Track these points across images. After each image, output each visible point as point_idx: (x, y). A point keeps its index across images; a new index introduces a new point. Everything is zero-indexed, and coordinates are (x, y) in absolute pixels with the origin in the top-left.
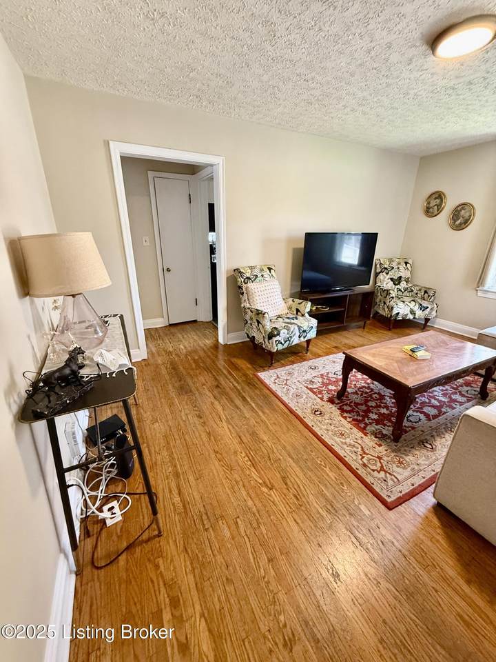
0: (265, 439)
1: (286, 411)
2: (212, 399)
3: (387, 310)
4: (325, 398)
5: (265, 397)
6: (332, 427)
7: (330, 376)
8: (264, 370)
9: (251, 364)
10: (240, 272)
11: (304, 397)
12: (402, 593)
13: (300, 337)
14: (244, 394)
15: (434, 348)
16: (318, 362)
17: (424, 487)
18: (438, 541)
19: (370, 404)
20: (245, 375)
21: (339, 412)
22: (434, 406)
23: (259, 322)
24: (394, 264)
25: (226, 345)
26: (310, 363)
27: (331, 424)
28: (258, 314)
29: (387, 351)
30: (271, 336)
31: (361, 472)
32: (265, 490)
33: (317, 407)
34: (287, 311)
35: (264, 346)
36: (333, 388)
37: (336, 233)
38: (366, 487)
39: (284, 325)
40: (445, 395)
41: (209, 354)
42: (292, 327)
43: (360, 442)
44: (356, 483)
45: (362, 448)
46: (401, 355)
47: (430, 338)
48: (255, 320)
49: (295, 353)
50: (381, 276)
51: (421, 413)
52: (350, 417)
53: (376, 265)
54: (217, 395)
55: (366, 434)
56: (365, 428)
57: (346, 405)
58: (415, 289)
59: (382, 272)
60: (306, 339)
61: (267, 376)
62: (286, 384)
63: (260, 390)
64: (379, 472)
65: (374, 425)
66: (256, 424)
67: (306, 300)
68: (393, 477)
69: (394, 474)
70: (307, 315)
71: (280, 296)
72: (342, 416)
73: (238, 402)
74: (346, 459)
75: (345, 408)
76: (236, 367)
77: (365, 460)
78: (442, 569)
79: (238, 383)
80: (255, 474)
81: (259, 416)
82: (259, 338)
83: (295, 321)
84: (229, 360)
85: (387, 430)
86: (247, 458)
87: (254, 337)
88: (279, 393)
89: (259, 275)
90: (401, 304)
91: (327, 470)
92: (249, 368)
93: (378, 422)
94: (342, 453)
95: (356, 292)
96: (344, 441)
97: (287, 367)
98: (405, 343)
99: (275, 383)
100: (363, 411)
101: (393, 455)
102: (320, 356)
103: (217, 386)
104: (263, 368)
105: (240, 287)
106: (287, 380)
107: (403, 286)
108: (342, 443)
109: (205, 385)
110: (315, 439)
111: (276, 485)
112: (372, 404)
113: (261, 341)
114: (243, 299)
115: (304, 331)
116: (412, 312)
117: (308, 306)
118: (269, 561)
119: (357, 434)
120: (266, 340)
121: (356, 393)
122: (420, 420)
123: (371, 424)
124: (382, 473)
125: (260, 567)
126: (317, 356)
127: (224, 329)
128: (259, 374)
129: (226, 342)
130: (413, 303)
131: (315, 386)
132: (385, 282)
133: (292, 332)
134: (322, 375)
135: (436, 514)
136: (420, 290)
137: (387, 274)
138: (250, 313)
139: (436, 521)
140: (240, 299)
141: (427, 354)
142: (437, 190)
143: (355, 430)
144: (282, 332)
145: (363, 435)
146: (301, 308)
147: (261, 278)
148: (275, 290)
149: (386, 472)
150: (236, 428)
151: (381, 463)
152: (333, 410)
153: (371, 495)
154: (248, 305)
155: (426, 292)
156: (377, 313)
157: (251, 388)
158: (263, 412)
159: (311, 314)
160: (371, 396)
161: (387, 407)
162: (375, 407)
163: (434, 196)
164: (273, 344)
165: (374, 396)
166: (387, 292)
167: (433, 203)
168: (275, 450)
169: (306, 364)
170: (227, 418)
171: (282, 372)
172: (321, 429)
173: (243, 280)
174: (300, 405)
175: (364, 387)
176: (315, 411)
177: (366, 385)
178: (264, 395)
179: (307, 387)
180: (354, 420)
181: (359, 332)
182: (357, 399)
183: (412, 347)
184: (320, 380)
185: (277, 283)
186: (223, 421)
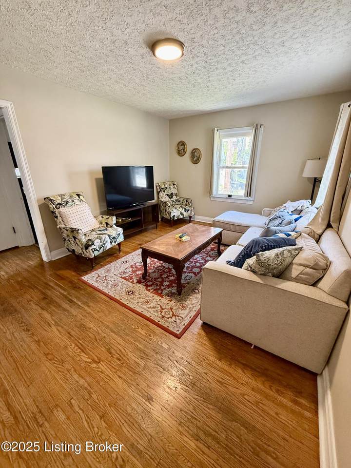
0: (92, 326)
1: (107, 299)
2: (40, 311)
3: (168, 214)
4: (135, 281)
5: (89, 294)
6: (141, 300)
7: (137, 265)
8: (87, 274)
9: (75, 271)
10: (51, 200)
11: (120, 285)
12: (189, 386)
13: (111, 243)
14: (70, 298)
15: (192, 233)
16: (128, 257)
17: (196, 317)
18: (205, 344)
19: (163, 276)
20: (71, 282)
21: (145, 288)
22: (198, 267)
23: (75, 238)
24: (167, 186)
25: (51, 262)
26: (123, 259)
27: (140, 298)
28: (73, 231)
29: (166, 240)
30: (87, 246)
31: (162, 322)
32: (94, 365)
33: (129, 289)
34: (99, 226)
35: (83, 255)
36: (140, 272)
37: (129, 167)
38: (165, 331)
39: (97, 236)
40: (202, 259)
41: (35, 273)
42: (103, 237)
43: (159, 303)
44: (159, 330)
45: (161, 306)
46: (174, 241)
47: (190, 228)
48: (71, 237)
49: (111, 255)
50: (161, 194)
51: (191, 273)
52: (152, 289)
53: (157, 187)
54: (44, 305)
55: (162, 297)
56: (161, 293)
57: (149, 281)
58: (181, 200)
59: (161, 191)
60: (117, 243)
61: (90, 278)
62: (105, 280)
63: (85, 290)
64: (171, 318)
65: (167, 289)
66: (83, 318)
67: (112, 215)
68: (180, 318)
69: (180, 315)
70: (114, 226)
71: (91, 215)
72: (147, 290)
73: (66, 305)
74: (151, 318)
75: (148, 284)
76: (62, 278)
77: (163, 314)
78: (208, 359)
79: (65, 290)
80: (84, 358)
81: (85, 310)
82: (78, 250)
83: (106, 232)
84: (55, 274)
85: (174, 290)
86: (76, 348)
87: (74, 250)
88: (101, 288)
89: (70, 201)
90: (175, 210)
91: (140, 330)
92: (73, 275)
93: (168, 286)
94: (148, 315)
95: (147, 206)
96: (149, 306)
97: (106, 267)
98: (177, 233)
99: (97, 281)
100: (160, 282)
101: (178, 304)
102: (130, 253)
103: (44, 298)
104: (86, 272)
105: (53, 212)
106: (106, 276)
107: (174, 198)
108: (148, 308)
109: (31, 301)
110: (130, 312)
111: (103, 358)
112: (165, 276)
113: (80, 251)
114: (58, 221)
115: (114, 238)
116: (182, 214)
117: (113, 220)
118: (101, 418)
119: (157, 298)
120: (84, 251)
121: (154, 272)
122: (191, 277)
123: (165, 289)
124: (174, 317)
125: (93, 427)
126: (127, 253)
127: (45, 248)
128: (83, 278)
129: (50, 259)
130: (181, 208)
131: (127, 275)
132: (164, 198)
133: (104, 240)
134: (132, 266)
135: (203, 329)
136: (184, 200)
137: (164, 192)
138: (65, 231)
139: (203, 333)
140: (56, 222)
141: (188, 237)
142: (181, 140)
143: (156, 296)
144: (95, 242)
145: (161, 298)
146: (109, 221)
147: (72, 203)
148: (86, 211)
149: (175, 316)
150: (65, 327)
151: (172, 311)
152: (141, 287)
153: (168, 334)
154: (64, 226)
155: (187, 201)
156: (163, 217)
157: (76, 291)
158: (89, 306)
159: (118, 225)
160: (164, 271)
161: (173, 276)
162: (167, 277)
163: (180, 144)
164: (90, 252)
165: (165, 270)
166: (165, 203)
167: (181, 148)
168: (100, 332)
169: (120, 261)
170: (56, 322)
171: (101, 271)
172: (133, 304)
173: (54, 206)
174: (117, 292)
175: (160, 266)
176: (129, 292)
177: (160, 265)
178: (88, 293)
179: (122, 277)
180: (154, 290)
181: (153, 231)
182: (156, 275)
183: (180, 235)
184: (131, 269)
185: (87, 205)
186: (52, 326)
